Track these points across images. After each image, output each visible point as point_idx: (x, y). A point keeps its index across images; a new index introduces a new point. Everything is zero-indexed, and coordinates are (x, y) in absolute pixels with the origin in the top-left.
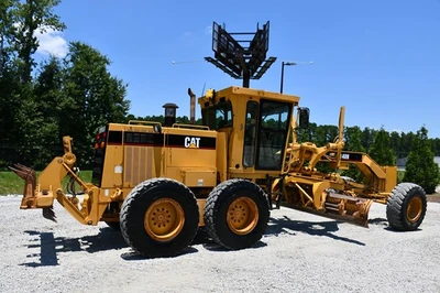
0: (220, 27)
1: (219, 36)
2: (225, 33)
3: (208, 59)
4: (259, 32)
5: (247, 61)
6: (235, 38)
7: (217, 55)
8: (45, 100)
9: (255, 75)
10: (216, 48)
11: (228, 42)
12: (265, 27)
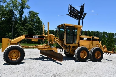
0: (71, 6)
1: (71, 8)
2: (72, 7)
3: (67, 14)
4: (82, 6)
5: (79, 14)
6: (75, 8)
8: (25, 26)
9: (82, 18)
10: (69, 12)
11: (73, 10)
12: (84, 5)
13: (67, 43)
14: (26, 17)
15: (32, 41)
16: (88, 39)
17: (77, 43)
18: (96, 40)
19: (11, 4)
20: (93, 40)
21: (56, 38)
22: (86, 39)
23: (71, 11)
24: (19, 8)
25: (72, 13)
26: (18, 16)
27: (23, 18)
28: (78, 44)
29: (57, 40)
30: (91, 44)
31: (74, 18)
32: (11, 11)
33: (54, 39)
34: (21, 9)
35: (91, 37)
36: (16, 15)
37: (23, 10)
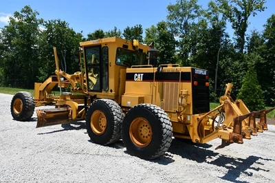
16: (147, 77)
17: (111, 91)
22: (140, 77)
27: (247, 38)
28: (113, 93)
36: (227, 36)
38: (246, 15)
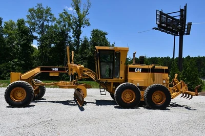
0: (161, 12)
1: (161, 16)
2: (164, 14)
3: (155, 28)
4: (181, 11)
7: (159, 26)
9: (186, 32)
10: (159, 23)
11: (167, 19)
12: (185, 7)
13: (103, 78)
14: (85, 39)
15: (50, 75)
16: (144, 70)
17: (121, 78)
18: (161, 71)
19: (61, 22)
20: (154, 71)
21: (86, 70)
22: (139, 70)
23: (161, 22)
24: (74, 27)
25: (163, 25)
26: (73, 39)
27: (81, 41)
28: (123, 79)
29: (90, 74)
30: (152, 79)
31: (169, 33)
32: (63, 32)
33: (85, 71)
34: (77, 28)
35: (150, 67)
36: (70, 38)
37: (80, 28)
38: (80, 27)
